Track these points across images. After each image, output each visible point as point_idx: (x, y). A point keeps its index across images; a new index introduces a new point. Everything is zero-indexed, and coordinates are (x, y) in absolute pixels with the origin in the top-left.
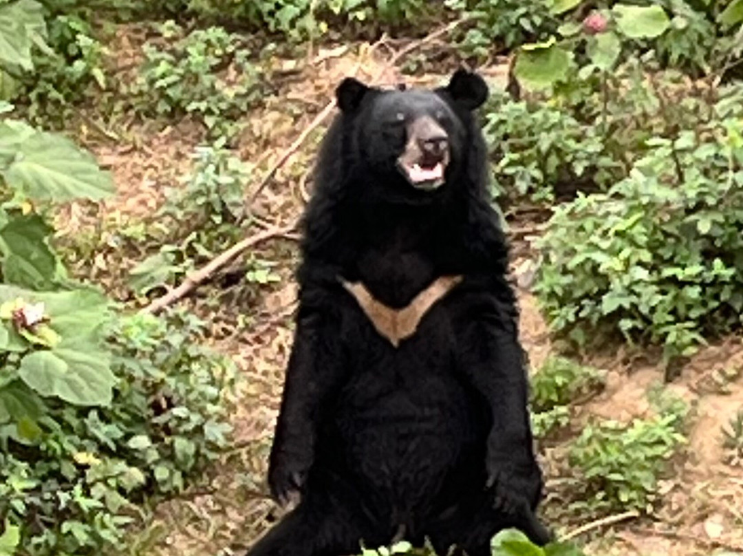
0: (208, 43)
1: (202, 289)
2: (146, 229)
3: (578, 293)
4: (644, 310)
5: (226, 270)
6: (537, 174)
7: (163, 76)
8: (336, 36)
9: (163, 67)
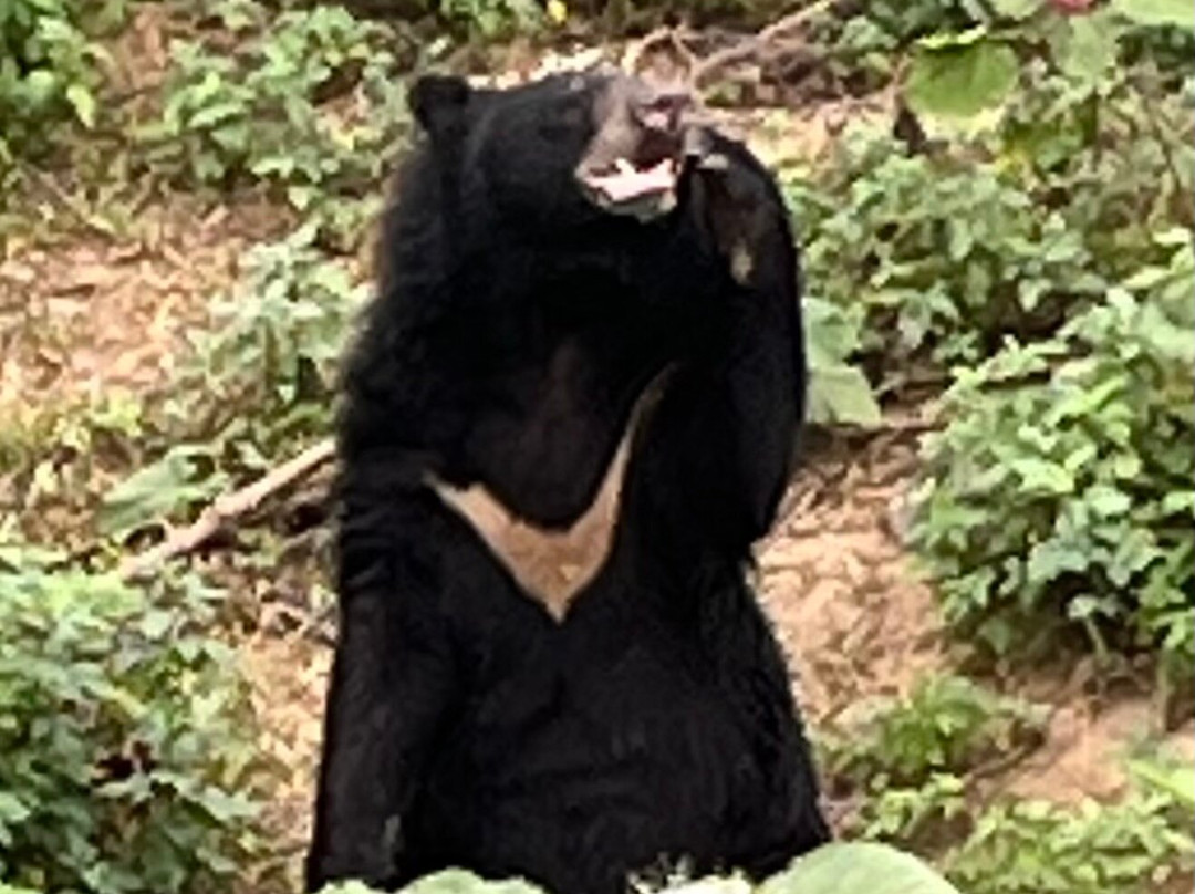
0: (313, 38)
1: (247, 537)
2: (145, 412)
3: (997, 546)
4: (1120, 578)
5: (302, 498)
6: (947, 307)
7: (209, 102)
8: (578, 27)
9: (212, 84)
